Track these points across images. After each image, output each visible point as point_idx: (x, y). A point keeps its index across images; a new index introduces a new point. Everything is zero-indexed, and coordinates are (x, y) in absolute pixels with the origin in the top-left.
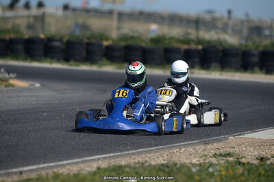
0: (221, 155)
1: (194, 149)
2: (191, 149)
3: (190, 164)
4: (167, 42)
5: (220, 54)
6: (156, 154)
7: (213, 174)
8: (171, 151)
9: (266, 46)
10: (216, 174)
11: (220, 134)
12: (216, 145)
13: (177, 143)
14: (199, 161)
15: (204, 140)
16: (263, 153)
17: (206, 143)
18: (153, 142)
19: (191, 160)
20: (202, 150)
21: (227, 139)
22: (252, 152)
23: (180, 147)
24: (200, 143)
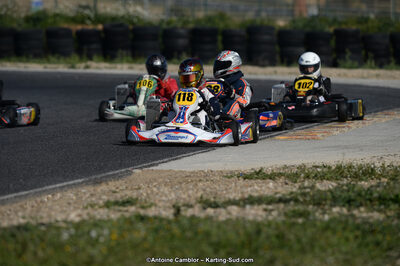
0: (116, 203)
1: (76, 195)
2: (71, 195)
3: (65, 221)
4: (50, 21)
5: (131, 36)
6: (15, 205)
7: (97, 240)
8: (39, 199)
9: (198, 21)
10: (102, 240)
11: (120, 167)
12: (112, 185)
13: (51, 184)
14: (80, 215)
15: (94, 177)
16: (184, 196)
17: (97, 182)
18: (11, 185)
19: (68, 215)
20: (88, 195)
21: (130, 173)
22: (166, 196)
23: (53, 192)
24: (87, 183)
